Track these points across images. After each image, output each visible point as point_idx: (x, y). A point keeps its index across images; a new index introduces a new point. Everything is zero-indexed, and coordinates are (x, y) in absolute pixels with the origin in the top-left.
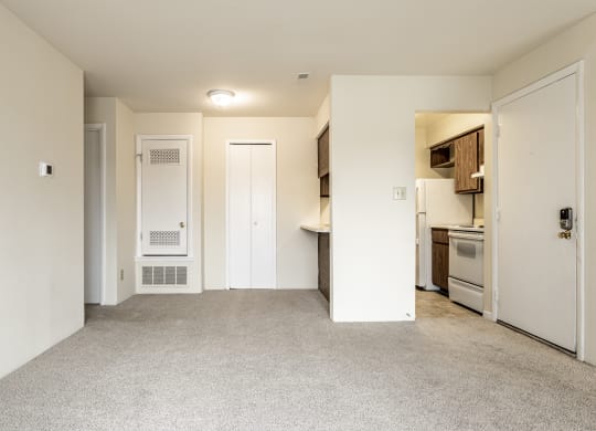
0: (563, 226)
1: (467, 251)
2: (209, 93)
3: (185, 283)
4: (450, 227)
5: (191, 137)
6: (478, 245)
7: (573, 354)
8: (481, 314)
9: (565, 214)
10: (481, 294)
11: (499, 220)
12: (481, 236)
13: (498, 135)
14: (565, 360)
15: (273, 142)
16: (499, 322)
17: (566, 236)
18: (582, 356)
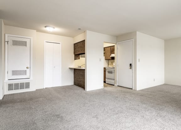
0: (130, 67)
1: (110, 72)
2: (46, 27)
3: (29, 88)
4: (106, 67)
5: (32, 38)
6: (113, 71)
7: (132, 89)
8: (114, 85)
9: (131, 65)
10: (113, 81)
11: (118, 66)
12: (114, 69)
13: (118, 49)
14: (131, 90)
15: (61, 43)
16: (118, 86)
17: (131, 68)
18: (133, 89)
